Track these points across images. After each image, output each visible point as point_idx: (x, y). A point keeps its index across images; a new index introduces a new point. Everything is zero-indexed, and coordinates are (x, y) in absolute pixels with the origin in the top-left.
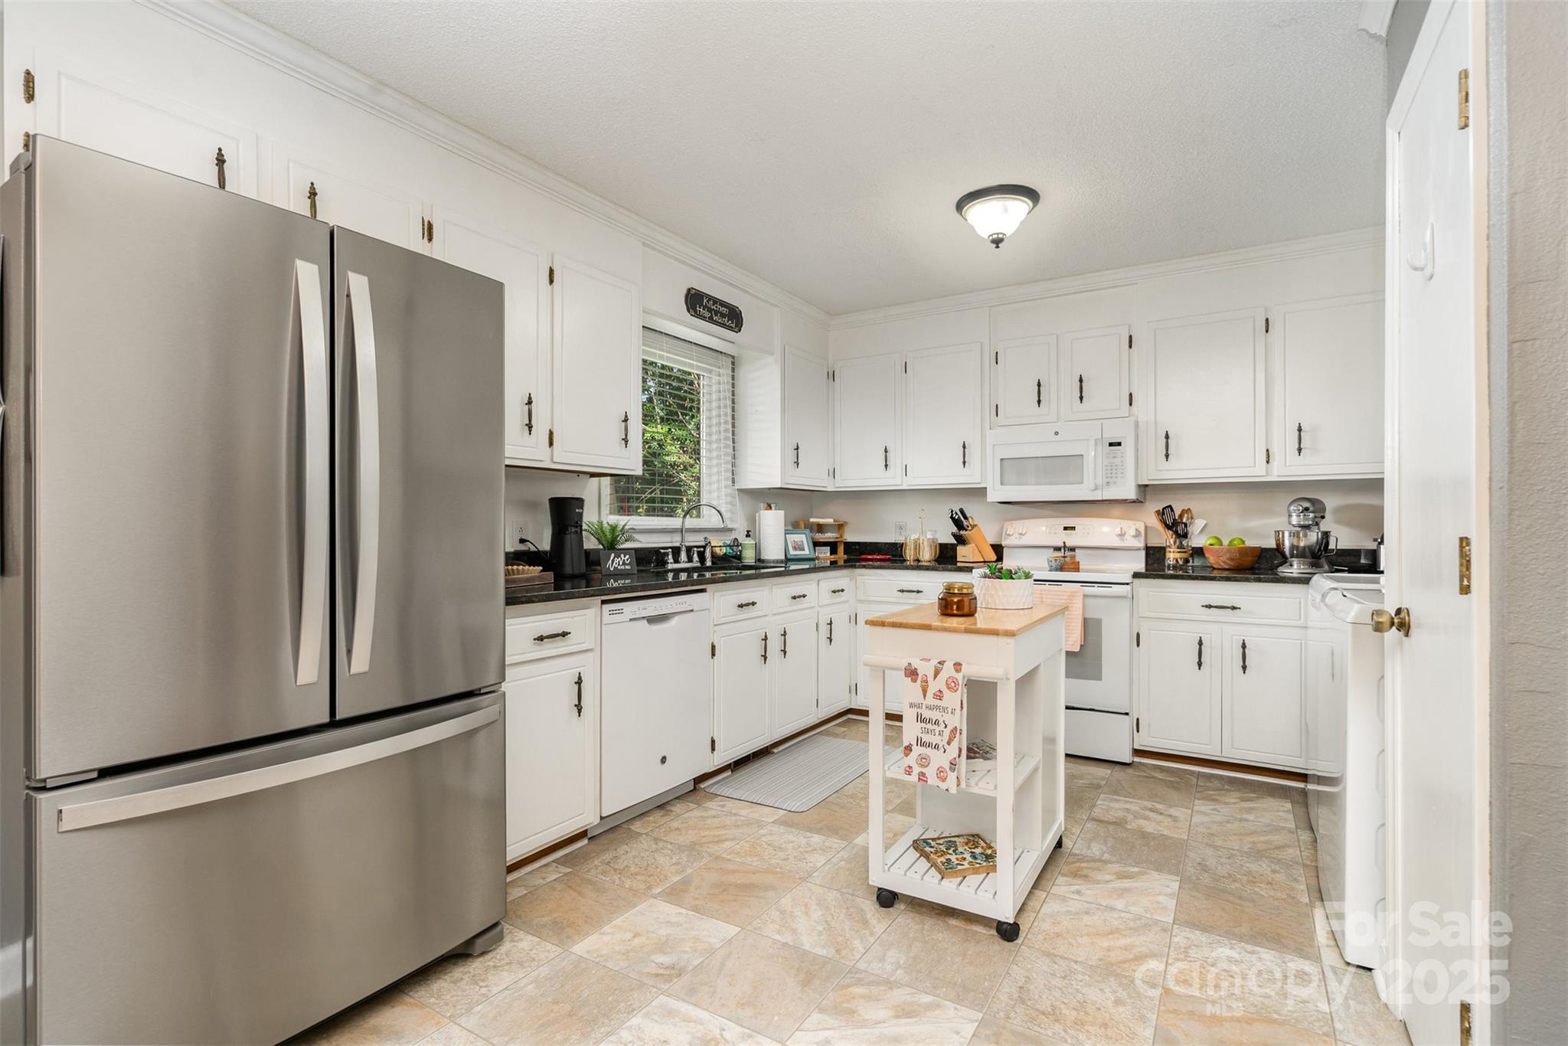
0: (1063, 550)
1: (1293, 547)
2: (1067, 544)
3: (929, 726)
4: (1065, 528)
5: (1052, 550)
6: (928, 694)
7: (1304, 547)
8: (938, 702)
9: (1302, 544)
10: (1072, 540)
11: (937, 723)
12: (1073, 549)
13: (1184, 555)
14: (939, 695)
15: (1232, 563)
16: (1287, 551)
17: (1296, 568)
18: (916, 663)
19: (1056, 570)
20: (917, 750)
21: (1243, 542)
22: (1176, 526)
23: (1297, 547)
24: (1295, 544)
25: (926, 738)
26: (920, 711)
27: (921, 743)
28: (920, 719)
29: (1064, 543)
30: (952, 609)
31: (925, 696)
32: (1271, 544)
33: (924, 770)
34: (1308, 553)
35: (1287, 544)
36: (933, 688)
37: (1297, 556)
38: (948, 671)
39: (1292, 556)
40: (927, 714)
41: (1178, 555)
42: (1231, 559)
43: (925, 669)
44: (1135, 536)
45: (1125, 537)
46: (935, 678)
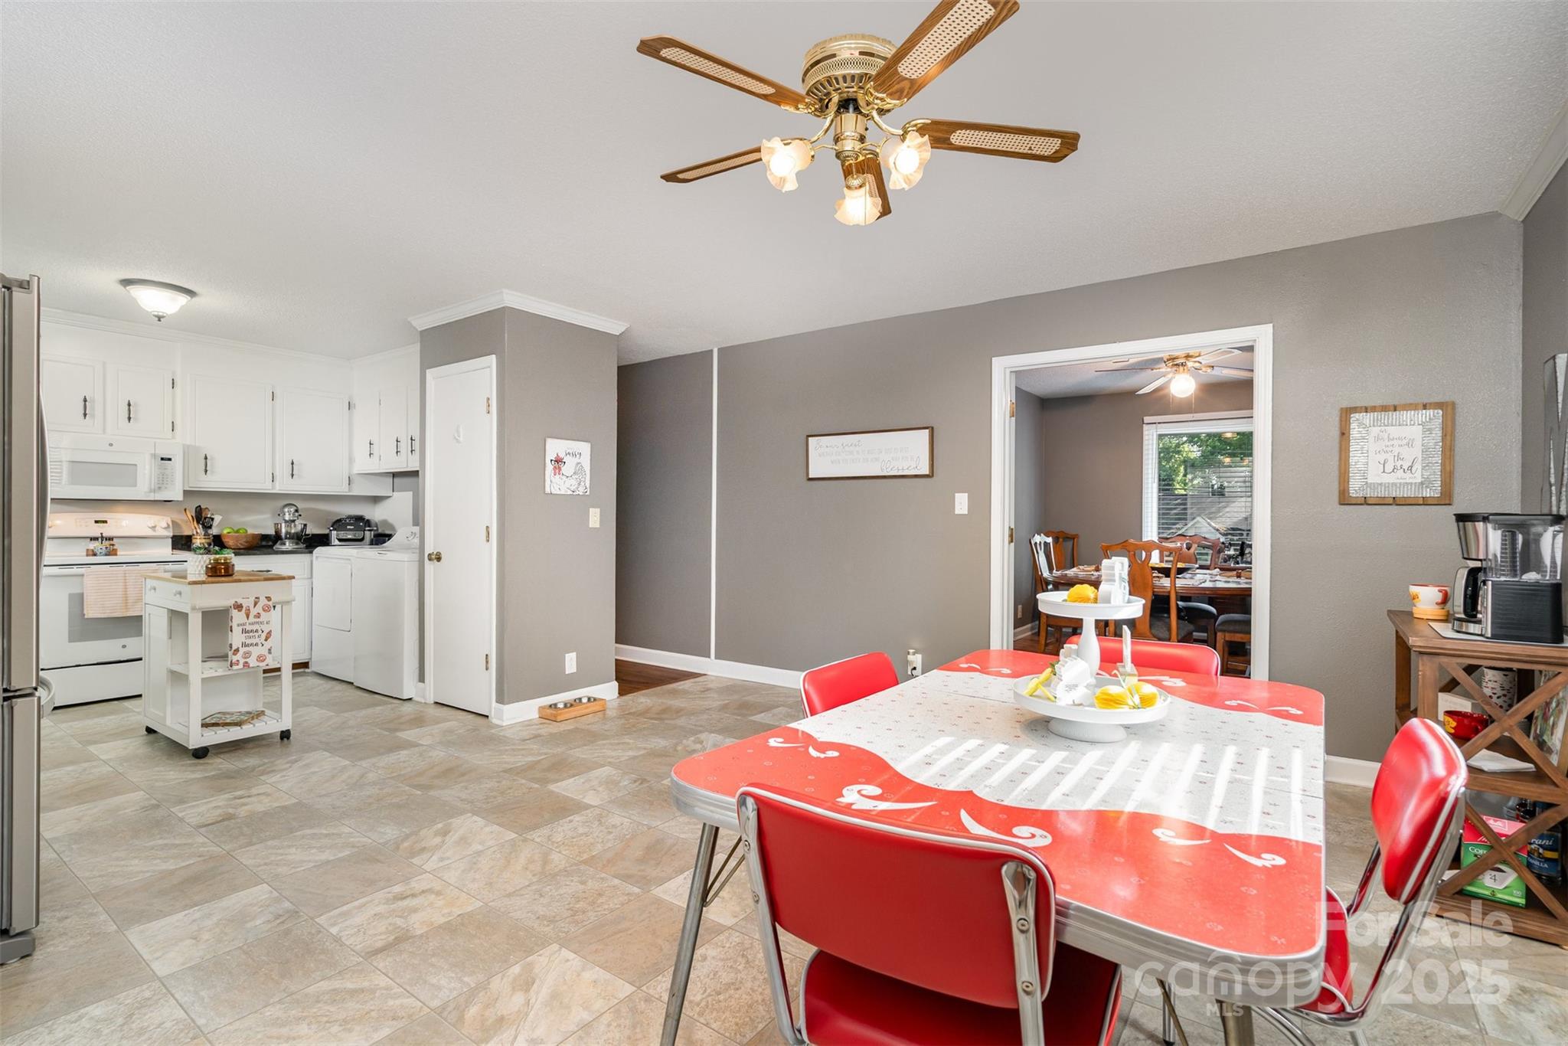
0: (100, 540)
1: (287, 533)
2: (104, 535)
3: (251, 634)
4: (96, 522)
5: (89, 540)
6: (250, 617)
7: (294, 533)
8: (258, 620)
9: (293, 531)
10: (107, 530)
11: (257, 631)
12: (110, 539)
13: (208, 541)
14: (258, 616)
15: (246, 544)
16: (283, 535)
17: (288, 545)
18: (240, 601)
19: (106, 555)
20: (242, 650)
21: (246, 531)
22: (201, 518)
23: (290, 533)
24: (289, 531)
25: (249, 641)
26: (244, 627)
27: (244, 645)
28: (244, 631)
29: (102, 534)
30: (221, 572)
31: (248, 618)
32: (272, 532)
33: (247, 660)
34: (295, 537)
35: (283, 531)
36: (254, 612)
37: (289, 539)
38: (263, 601)
39: (286, 538)
40: (249, 628)
41: (204, 541)
42: (247, 542)
43: (245, 603)
44: (165, 528)
45: (157, 529)
46: (255, 606)
